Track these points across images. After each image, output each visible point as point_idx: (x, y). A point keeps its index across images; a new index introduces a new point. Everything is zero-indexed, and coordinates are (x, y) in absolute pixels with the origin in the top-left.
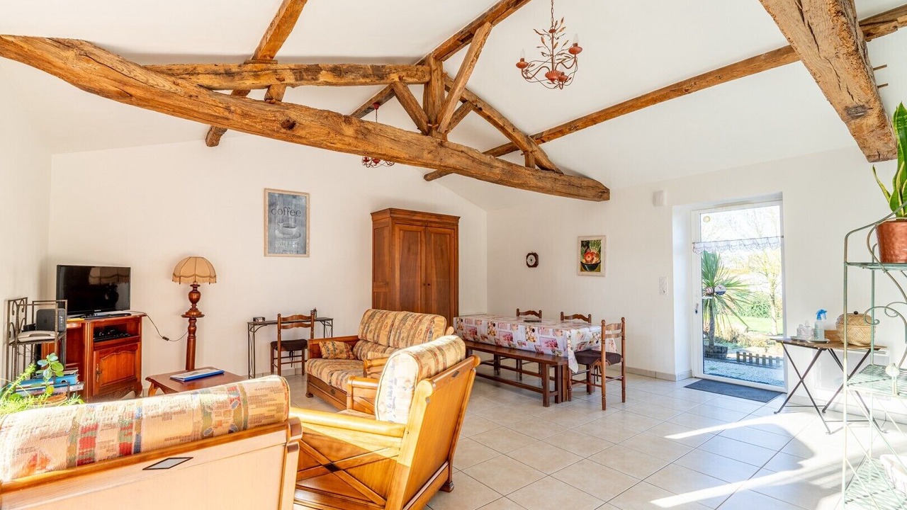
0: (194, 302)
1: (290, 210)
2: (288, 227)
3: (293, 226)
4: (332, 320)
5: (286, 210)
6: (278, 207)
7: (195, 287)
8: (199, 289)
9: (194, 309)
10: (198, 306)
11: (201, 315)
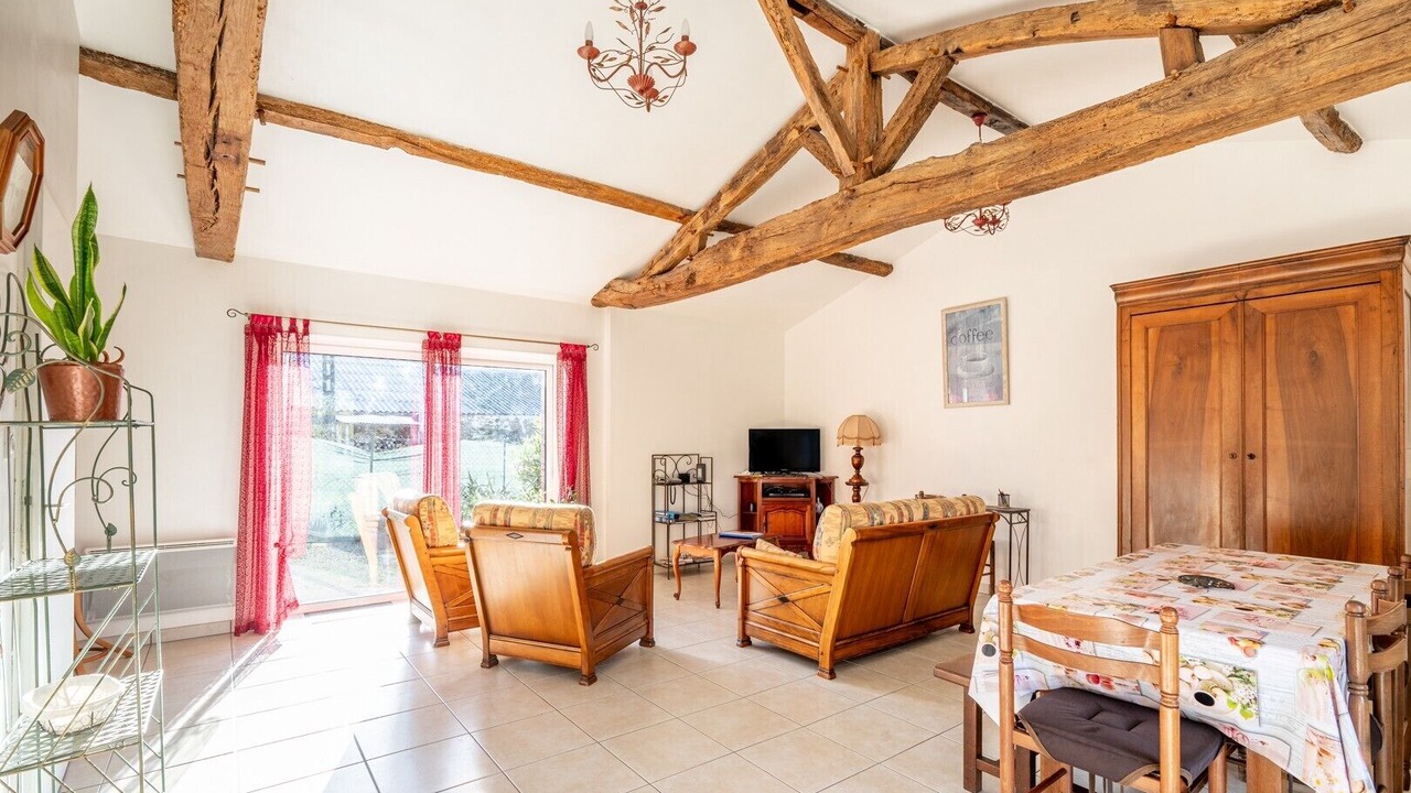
0: (858, 467)
1: (976, 333)
2: (974, 360)
3: (982, 357)
4: (1027, 511)
5: (971, 333)
6: (960, 332)
7: (858, 449)
8: (862, 453)
9: (858, 476)
10: (863, 472)
11: (865, 484)
